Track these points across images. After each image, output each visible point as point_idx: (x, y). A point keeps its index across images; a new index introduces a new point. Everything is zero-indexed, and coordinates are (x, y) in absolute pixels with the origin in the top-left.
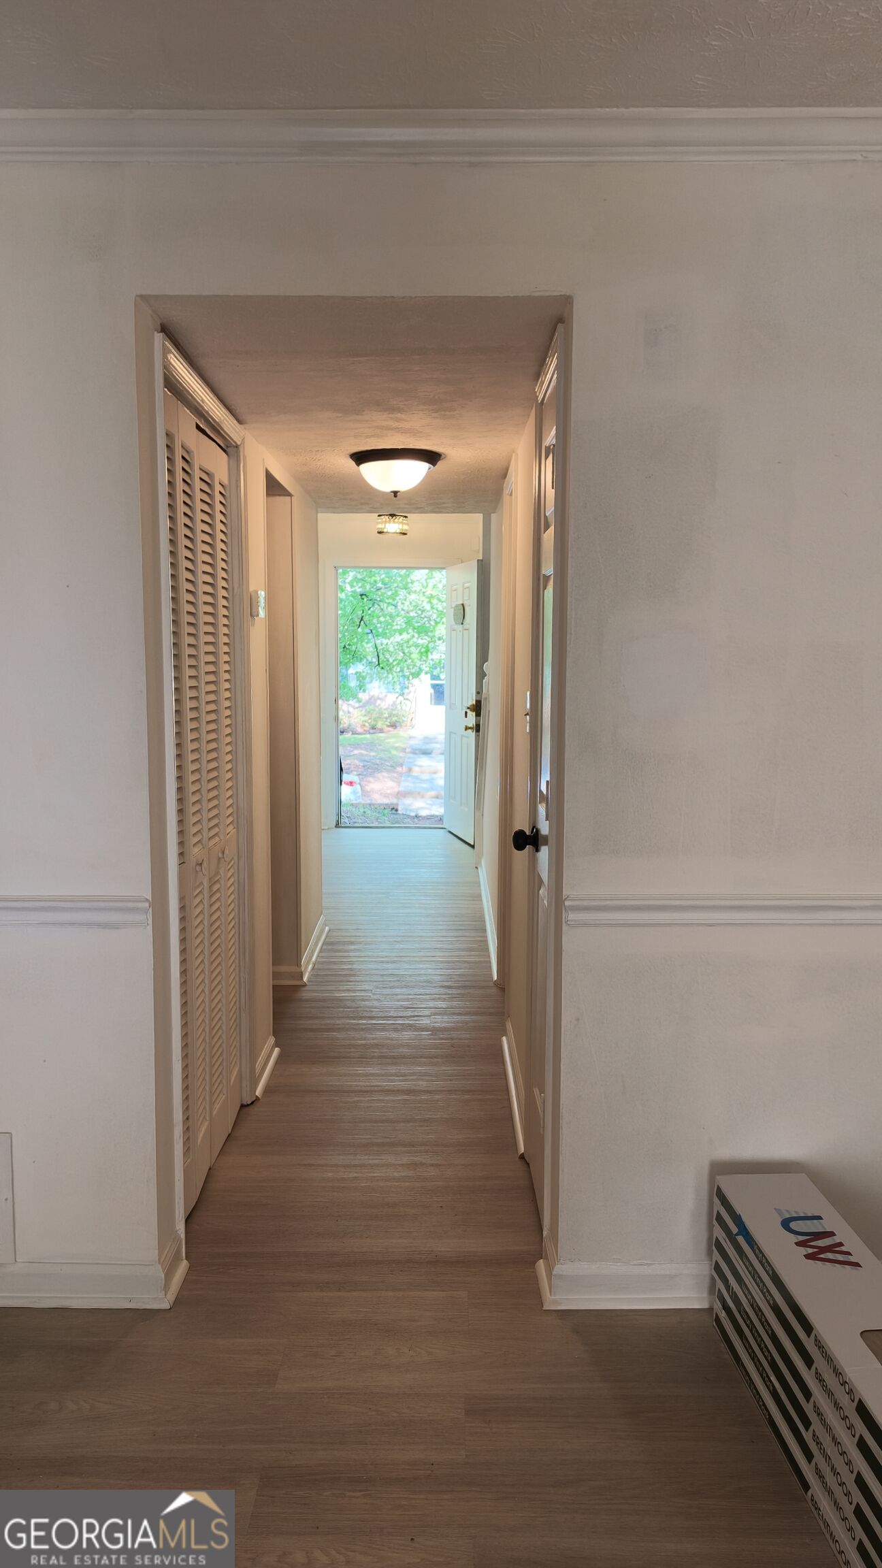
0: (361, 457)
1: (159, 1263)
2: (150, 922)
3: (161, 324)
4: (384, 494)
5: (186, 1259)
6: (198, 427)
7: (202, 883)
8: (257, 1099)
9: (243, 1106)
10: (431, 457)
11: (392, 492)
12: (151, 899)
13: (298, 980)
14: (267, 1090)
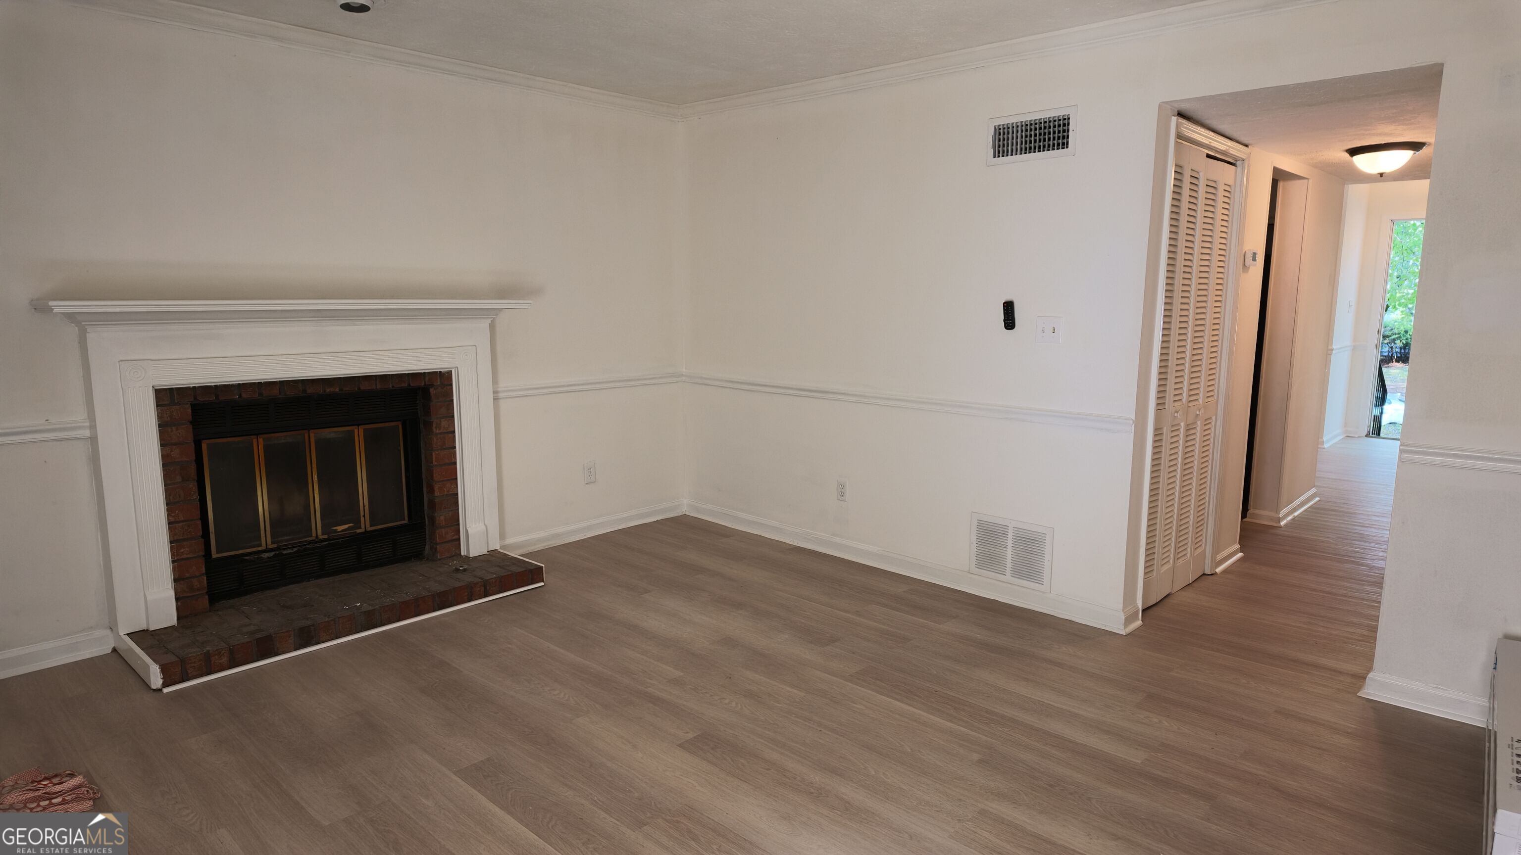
0: (1353, 152)
1: (1123, 611)
2: (1133, 431)
3: (1178, 111)
4: (1374, 175)
5: (1142, 621)
6: (1208, 156)
7: (1179, 424)
8: (1216, 573)
9: (1204, 574)
10: (1416, 146)
11: (1379, 174)
12: (1134, 419)
13: (1276, 523)
14: (1225, 571)
